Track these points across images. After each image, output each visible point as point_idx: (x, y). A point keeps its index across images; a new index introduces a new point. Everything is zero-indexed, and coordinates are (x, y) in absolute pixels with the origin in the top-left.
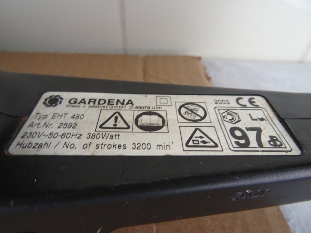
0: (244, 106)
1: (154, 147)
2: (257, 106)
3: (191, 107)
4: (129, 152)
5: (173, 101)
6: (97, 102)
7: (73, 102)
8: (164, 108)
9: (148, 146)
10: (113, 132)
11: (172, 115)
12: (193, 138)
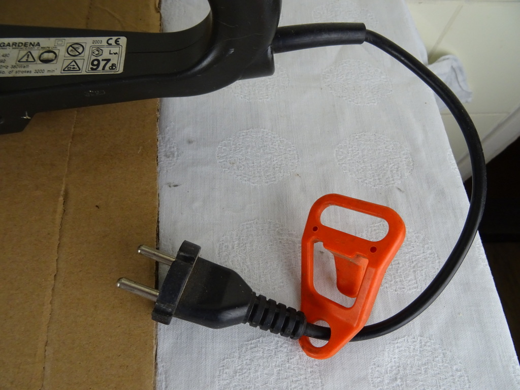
0: (111, 44)
1: (46, 71)
2: (119, 44)
3: (76, 46)
4: (33, 74)
5: (66, 42)
6: (17, 45)
7: (3, 46)
8: (58, 48)
9: (43, 71)
10: (25, 64)
11: (62, 52)
12: (69, 66)
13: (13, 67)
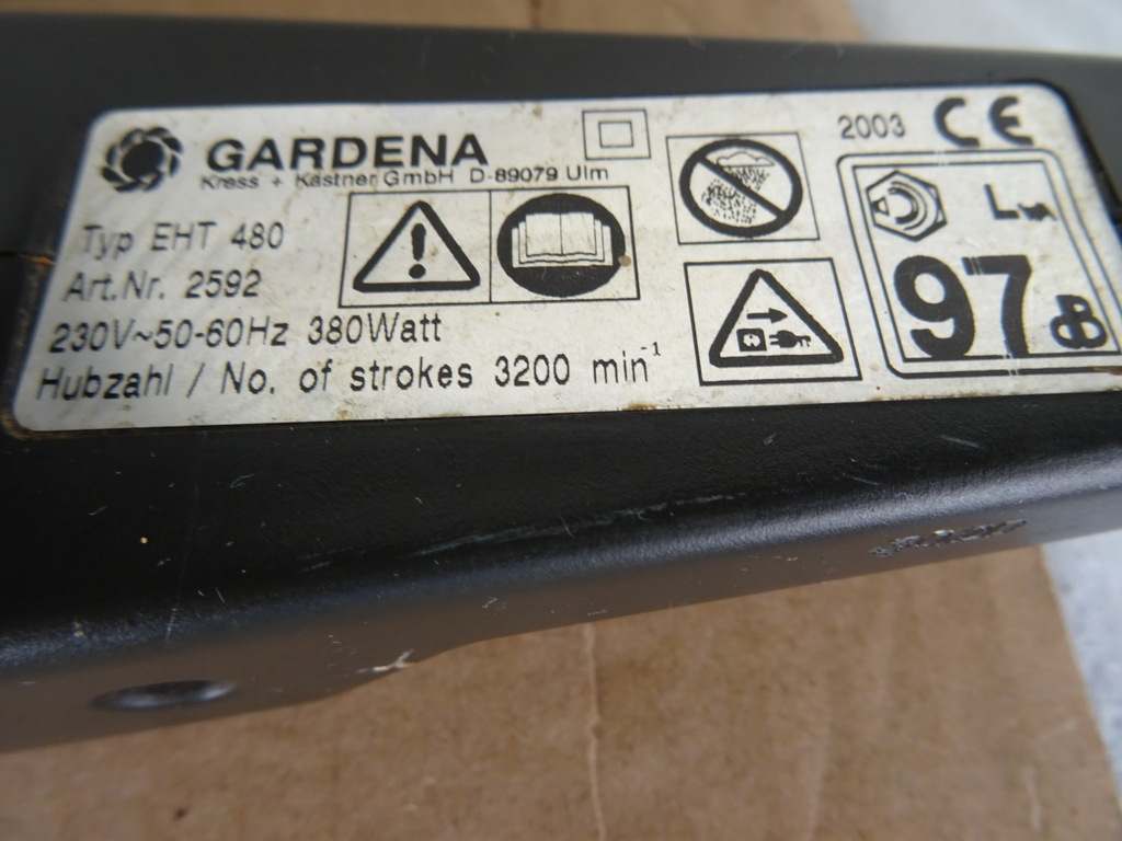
0: (970, 143)
1: (581, 370)
2: (1025, 141)
3: (734, 159)
4: (485, 399)
5: (658, 130)
6: (327, 156)
7: (227, 161)
8: (618, 172)
9: (556, 367)
10: (412, 306)
11: (653, 207)
12: (743, 322)
13: (329, 332)
